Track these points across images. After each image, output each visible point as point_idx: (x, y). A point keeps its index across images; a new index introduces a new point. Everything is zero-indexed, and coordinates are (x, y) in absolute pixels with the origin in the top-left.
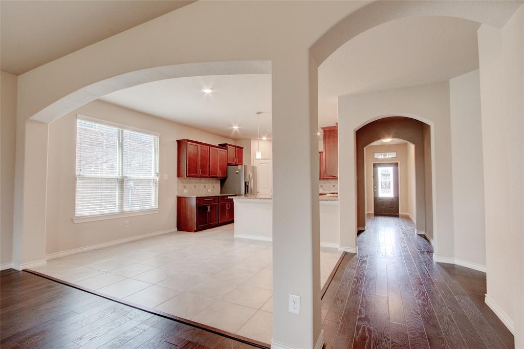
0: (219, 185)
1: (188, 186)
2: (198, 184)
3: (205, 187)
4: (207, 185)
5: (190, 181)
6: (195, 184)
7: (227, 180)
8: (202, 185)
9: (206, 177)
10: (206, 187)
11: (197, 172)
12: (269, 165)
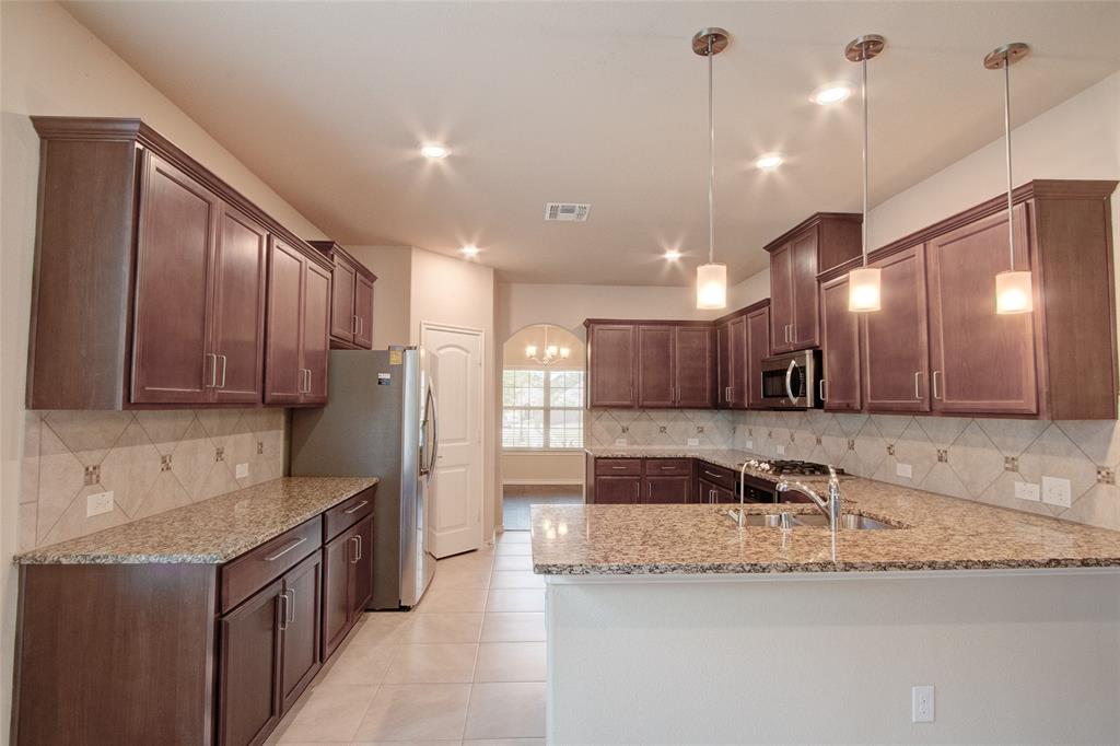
0: (282, 433)
1: (115, 463)
2: (186, 444)
3: (220, 453)
4: (230, 441)
5: (132, 428)
6: (166, 448)
7: (326, 410)
8: (206, 447)
9: (248, 404)
10: (228, 453)
11: (201, 375)
12: (468, 352)
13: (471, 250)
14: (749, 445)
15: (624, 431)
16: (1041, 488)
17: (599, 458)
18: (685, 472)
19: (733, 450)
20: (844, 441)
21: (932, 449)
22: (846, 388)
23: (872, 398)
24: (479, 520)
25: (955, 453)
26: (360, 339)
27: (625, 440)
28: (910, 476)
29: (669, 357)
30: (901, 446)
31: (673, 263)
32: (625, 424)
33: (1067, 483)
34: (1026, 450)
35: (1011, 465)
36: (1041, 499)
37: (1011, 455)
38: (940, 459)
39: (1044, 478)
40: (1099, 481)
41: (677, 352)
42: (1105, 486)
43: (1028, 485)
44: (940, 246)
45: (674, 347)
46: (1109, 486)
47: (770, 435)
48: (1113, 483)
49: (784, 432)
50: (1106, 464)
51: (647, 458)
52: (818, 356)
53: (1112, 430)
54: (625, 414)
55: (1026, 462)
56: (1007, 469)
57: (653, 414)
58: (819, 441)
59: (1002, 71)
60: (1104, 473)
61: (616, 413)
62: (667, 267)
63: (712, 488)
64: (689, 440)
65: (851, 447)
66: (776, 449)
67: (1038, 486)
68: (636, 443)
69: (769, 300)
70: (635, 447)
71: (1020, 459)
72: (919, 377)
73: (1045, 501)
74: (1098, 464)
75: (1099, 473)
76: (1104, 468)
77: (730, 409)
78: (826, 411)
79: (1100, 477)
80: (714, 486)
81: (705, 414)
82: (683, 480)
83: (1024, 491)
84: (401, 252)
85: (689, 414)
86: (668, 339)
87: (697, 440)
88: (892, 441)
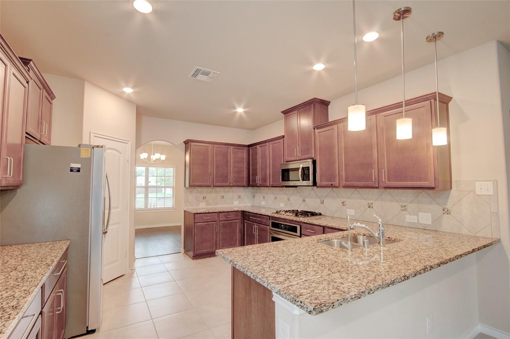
12: (121, 153)
13: (128, 90)
14: (263, 203)
15: (204, 198)
16: (418, 217)
17: (197, 213)
18: (237, 218)
19: (253, 206)
20: (318, 201)
21: (365, 203)
22: (331, 177)
23: (345, 181)
24: (126, 256)
25: (376, 204)
26: (44, 140)
27: (204, 203)
28: (354, 214)
29: (228, 161)
30: (348, 202)
31: (240, 113)
32: (204, 195)
33: (430, 215)
34: (410, 202)
35: (404, 208)
36: (418, 222)
37: (404, 204)
38: (369, 207)
39: (419, 213)
40: (444, 213)
41: (231, 158)
42: (446, 216)
43: (412, 216)
44: (385, 116)
45: (230, 157)
46: (448, 215)
47: (276, 198)
48: (450, 214)
49: (285, 197)
50: (447, 207)
51: (220, 212)
52: (314, 162)
53: (449, 193)
54: (205, 189)
55: (411, 207)
56: (402, 210)
57: (218, 189)
58: (304, 201)
59: (433, 44)
60: (446, 210)
61: (200, 189)
62: (238, 115)
63: (254, 225)
64: (234, 202)
65: (322, 203)
66: (279, 205)
67: (416, 217)
68: (210, 204)
69: (284, 136)
70: (210, 206)
71: (408, 206)
72: (374, 173)
73: (420, 222)
74: (444, 207)
75: (444, 210)
76: (445, 208)
77: (258, 187)
78: (317, 187)
79: (444, 212)
80: (255, 223)
81: (242, 189)
82: (237, 222)
83: (410, 219)
84: (79, 82)
85: (235, 189)
86: (227, 153)
87: (238, 202)
88: (345, 200)
